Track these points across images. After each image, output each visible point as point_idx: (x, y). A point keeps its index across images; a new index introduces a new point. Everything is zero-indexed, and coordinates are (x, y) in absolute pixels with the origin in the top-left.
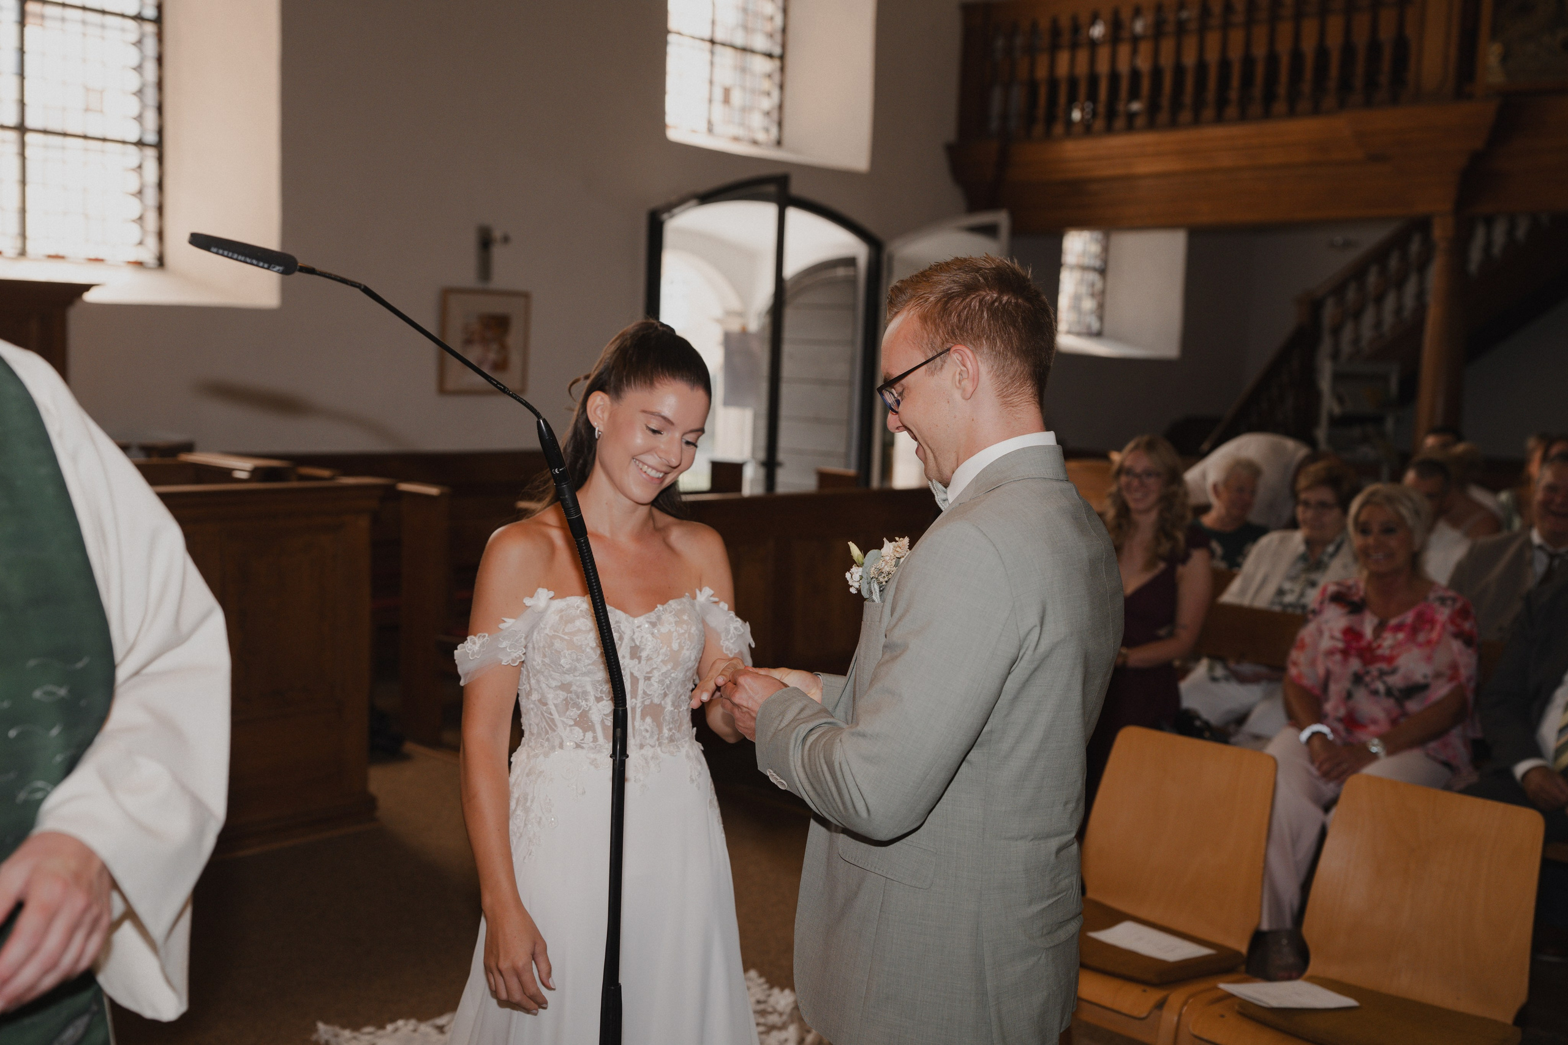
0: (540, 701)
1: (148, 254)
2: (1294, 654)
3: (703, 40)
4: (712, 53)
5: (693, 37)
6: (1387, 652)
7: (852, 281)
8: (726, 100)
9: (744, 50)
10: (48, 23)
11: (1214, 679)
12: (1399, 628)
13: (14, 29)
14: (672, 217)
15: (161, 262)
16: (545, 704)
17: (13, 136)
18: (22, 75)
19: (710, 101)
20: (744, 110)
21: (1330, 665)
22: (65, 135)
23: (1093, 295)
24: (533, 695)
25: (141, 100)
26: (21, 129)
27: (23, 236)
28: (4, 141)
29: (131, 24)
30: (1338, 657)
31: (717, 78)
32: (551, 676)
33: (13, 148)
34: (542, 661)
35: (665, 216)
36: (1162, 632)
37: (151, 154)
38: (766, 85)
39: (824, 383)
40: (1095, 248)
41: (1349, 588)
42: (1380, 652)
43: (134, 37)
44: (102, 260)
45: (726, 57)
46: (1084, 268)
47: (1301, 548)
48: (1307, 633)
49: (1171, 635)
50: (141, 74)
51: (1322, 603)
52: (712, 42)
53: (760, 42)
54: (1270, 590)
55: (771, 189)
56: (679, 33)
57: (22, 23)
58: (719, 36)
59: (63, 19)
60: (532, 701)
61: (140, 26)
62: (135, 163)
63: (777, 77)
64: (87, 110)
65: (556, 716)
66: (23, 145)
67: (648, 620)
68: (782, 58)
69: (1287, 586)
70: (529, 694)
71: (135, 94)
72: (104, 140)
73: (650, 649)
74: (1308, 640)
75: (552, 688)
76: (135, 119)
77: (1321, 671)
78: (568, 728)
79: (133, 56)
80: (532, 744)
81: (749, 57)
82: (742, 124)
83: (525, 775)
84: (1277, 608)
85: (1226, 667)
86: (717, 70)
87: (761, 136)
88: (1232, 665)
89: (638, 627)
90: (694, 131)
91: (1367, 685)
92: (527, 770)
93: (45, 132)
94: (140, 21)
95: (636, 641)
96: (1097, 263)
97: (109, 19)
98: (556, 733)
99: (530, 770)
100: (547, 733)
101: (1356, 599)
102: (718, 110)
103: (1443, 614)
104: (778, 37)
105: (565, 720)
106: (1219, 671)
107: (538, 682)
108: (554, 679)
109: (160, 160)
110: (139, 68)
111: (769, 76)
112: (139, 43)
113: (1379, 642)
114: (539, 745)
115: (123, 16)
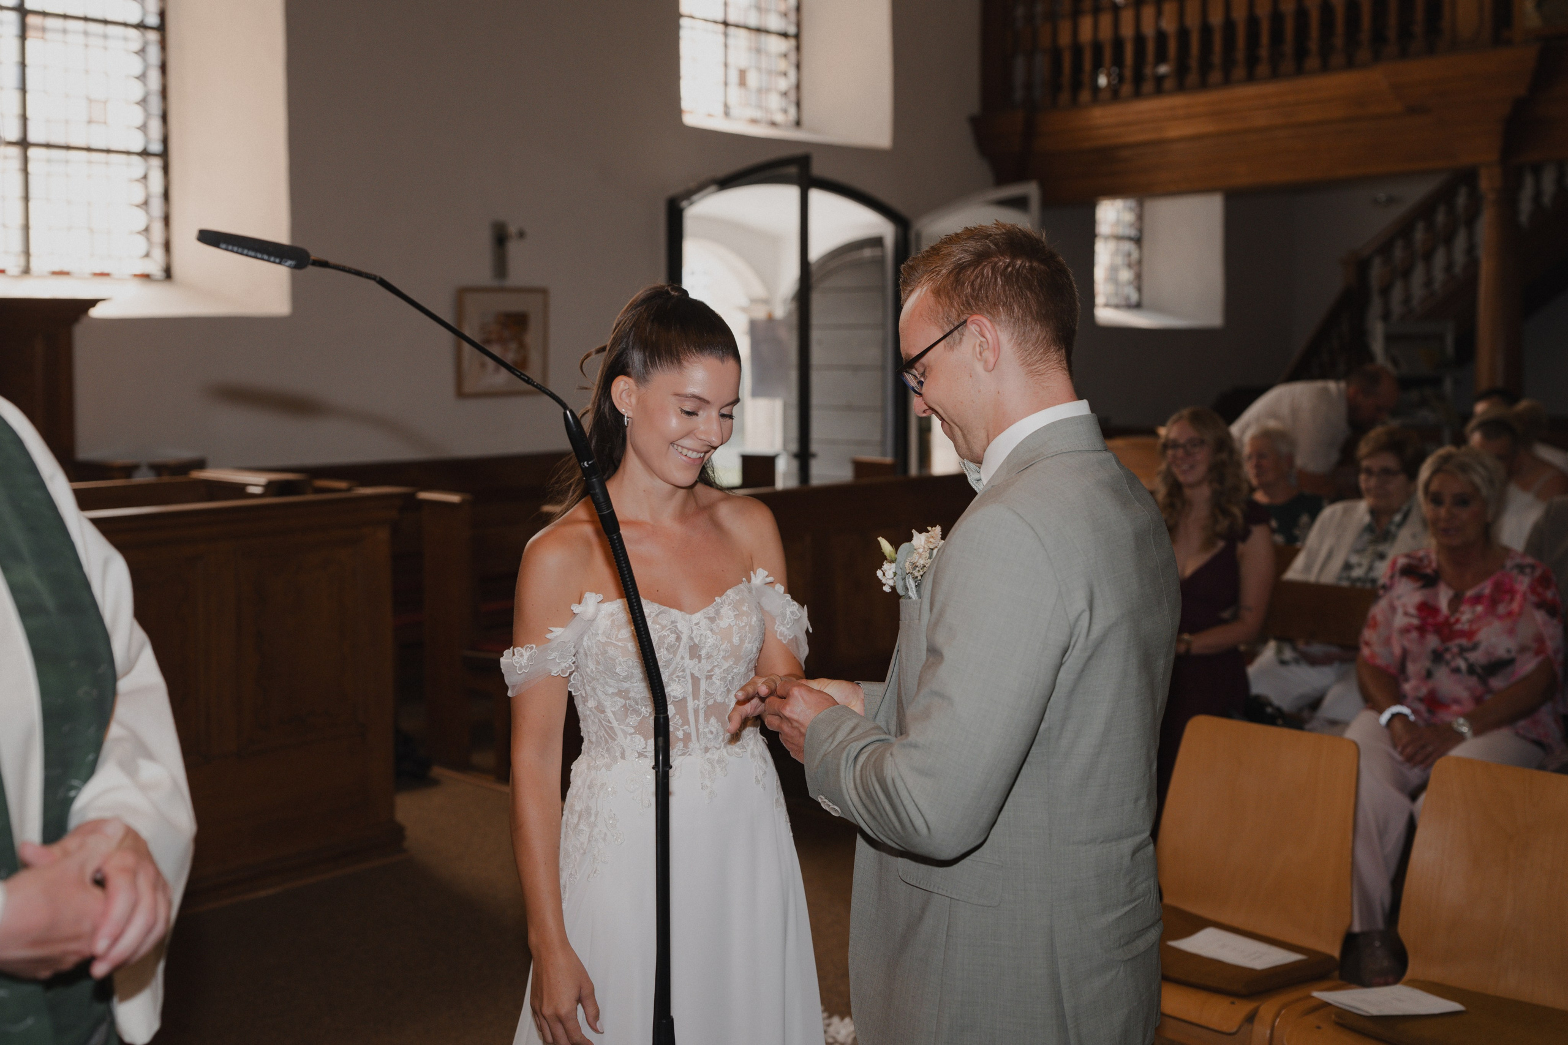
0: (597, 708)
1: (155, 267)
2: (1368, 634)
3: (716, 22)
4: (726, 35)
5: (705, 20)
6: (1466, 627)
7: (880, 261)
8: (742, 82)
9: (758, 30)
10: (48, 36)
11: (1283, 663)
12: (1477, 599)
13: (15, 43)
14: (691, 204)
15: (168, 273)
16: (603, 712)
17: (15, 151)
18: (23, 90)
19: (726, 84)
20: (760, 91)
21: (1406, 644)
22: (68, 148)
23: (1129, 266)
24: (589, 702)
25: (146, 110)
26: (24, 144)
27: (27, 253)
28: (5, 157)
29: (134, 33)
30: (1414, 635)
31: (731, 60)
32: (606, 683)
33: (15, 164)
34: (596, 668)
35: (684, 203)
36: (1226, 615)
37: (156, 163)
38: (783, 65)
39: (856, 368)
40: (1129, 217)
41: (1421, 560)
42: (1458, 627)
43: (137, 46)
44: (107, 275)
45: (740, 39)
46: (1119, 238)
47: (1367, 519)
48: (1379, 610)
49: (1235, 617)
50: (145, 84)
51: (1392, 577)
52: (726, 24)
53: (774, 22)
54: (1336, 564)
55: (793, 170)
56: (692, 17)
57: (23, 37)
58: (732, 19)
59: (65, 31)
60: (588, 708)
61: (143, 35)
62: (140, 173)
63: (793, 56)
64: (90, 122)
65: (615, 724)
66: (25, 160)
67: (706, 616)
68: (797, 37)
69: (1354, 559)
70: (585, 700)
71: (138, 103)
72: (108, 151)
73: (710, 647)
74: (1380, 618)
75: (609, 695)
76: (138, 128)
77: (1397, 650)
78: (629, 737)
79: (136, 65)
80: (593, 753)
81: (764, 37)
82: (759, 107)
83: (586, 786)
84: (1345, 584)
85: (1295, 649)
86: (731, 51)
87: (779, 118)
88: (1301, 645)
89: (696, 624)
90: (710, 115)
91: (1447, 663)
92: (588, 783)
93: (48, 146)
94: (142, 29)
95: (695, 639)
96: (1133, 232)
97: (111, 29)
98: (616, 742)
99: (591, 782)
100: (607, 742)
101: (1429, 571)
102: (734, 92)
103: (1523, 584)
104: (793, 16)
105: (625, 728)
106: (1288, 654)
107: (594, 689)
108: (611, 686)
109: (166, 169)
110: (142, 77)
111: (785, 56)
112: (142, 52)
113: (1457, 615)
114: (600, 755)
115: (125, 25)
